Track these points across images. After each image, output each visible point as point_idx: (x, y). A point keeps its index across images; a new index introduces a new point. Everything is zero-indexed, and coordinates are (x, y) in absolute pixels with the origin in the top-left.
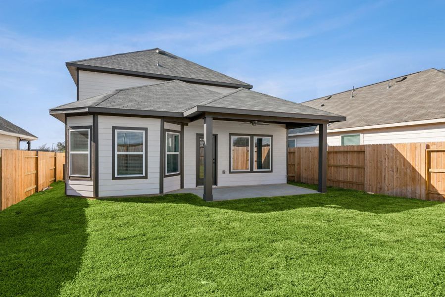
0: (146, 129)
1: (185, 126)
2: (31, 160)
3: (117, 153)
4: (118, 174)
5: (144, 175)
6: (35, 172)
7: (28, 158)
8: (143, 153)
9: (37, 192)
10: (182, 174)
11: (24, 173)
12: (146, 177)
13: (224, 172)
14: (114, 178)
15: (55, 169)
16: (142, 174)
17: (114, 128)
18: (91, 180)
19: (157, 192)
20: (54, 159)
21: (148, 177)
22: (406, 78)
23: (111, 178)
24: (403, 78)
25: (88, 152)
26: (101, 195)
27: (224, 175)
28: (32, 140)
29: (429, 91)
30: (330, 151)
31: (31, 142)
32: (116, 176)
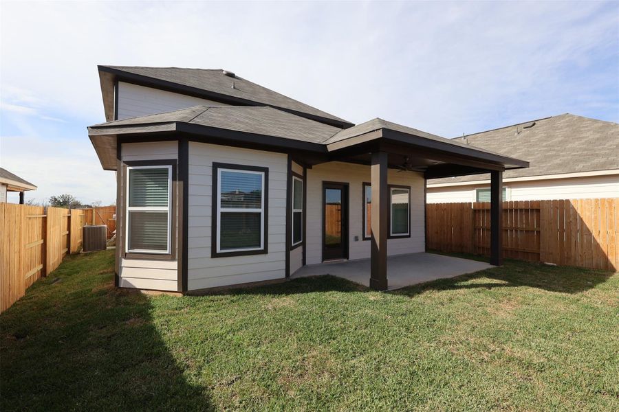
0: (266, 170)
1: (308, 170)
2: (35, 221)
3: (220, 210)
4: (222, 248)
5: (262, 248)
6: (42, 241)
7: (30, 218)
8: (262, 210)
9: (45, 276)
10: (304, 244)
11: (25, 246)
12: (265, 251)
13: (356, 239)
14: (215, 255)
15: (69, 236)
16: (260, 246)
17: (216, 166)
18: (173, 259)
19: (282, 275)
20: (66, 218)
21: (269, 251)
22: (534, 124)
23: (210, 255)
24: (532, 123)
25: (167, 209)
26: (191, 287)
27: (357, 242)
28: (27, 189)
29: (586, 137)
30: (477, 208)
31: (25, 193)
32: (219, 250)
